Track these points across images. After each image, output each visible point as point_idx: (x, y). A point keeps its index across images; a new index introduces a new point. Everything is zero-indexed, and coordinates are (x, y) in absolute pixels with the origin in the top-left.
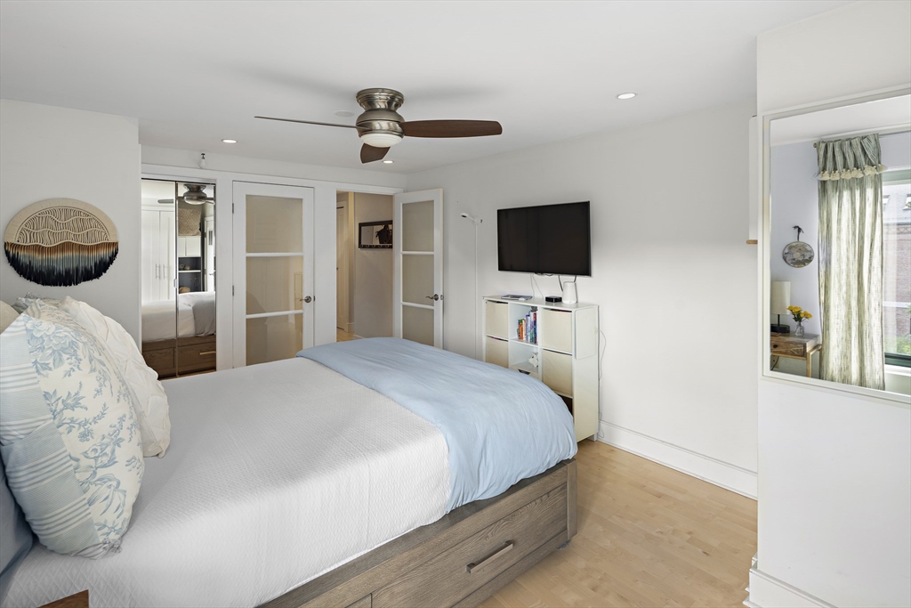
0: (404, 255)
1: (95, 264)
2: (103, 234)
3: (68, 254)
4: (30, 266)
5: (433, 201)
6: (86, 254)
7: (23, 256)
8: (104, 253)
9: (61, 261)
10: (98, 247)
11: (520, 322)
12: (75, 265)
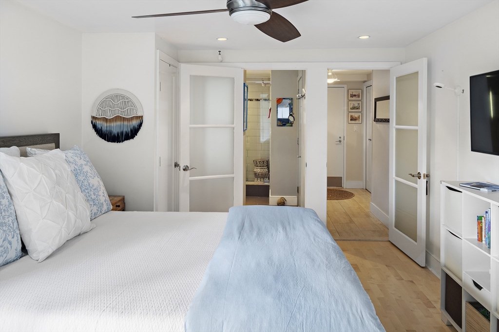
0: (397, 130)
1: (131, 129)
2: (135, 110)
3: (118, 123)
4: (101, 130)
5: (418, 72)
6: (126, 123)
7: (99, 124)
8: (135, 123)
9: (115, 128)
10: (132, 118)
11: (479, 218)
12: (122, 130)
